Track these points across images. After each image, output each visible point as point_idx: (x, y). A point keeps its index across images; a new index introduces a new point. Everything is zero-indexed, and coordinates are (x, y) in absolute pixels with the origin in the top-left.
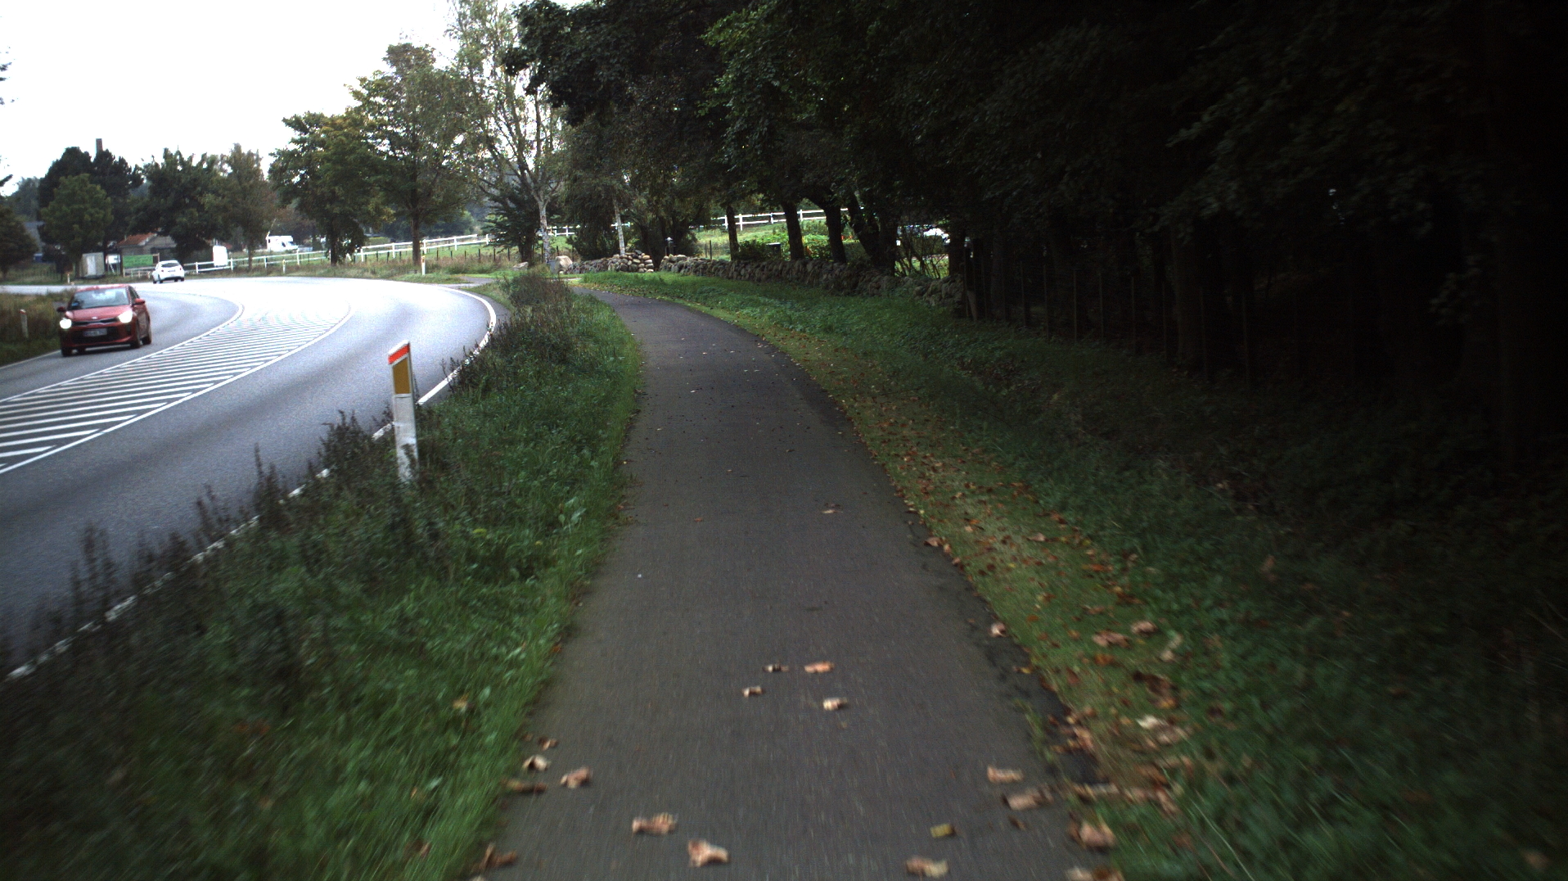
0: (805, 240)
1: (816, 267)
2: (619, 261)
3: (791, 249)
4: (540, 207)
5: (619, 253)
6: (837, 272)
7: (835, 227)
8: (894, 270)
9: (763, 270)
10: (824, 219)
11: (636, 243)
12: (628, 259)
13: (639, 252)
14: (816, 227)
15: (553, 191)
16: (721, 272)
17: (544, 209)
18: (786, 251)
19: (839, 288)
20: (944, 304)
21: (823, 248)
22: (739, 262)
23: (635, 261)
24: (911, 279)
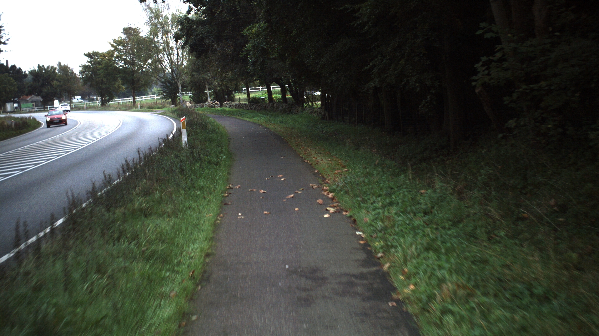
0: (273, 96)
1: (277, 105)
2: (208, 104)
3: (269, 100)
4: (179, 85)
5: (208, 101)
6: (284, 106)
7: (283, 92)
8: (303, 106)
9: (259, 106)
10: (280, 89)
11: (213, 98)
12: (211, 103)
13: (215, 101)
14: (277, 92)
15: (184, 79)
16: (244, 107)
17: (180, 86)
18: (267, 100)
19: (285, 111)
20: (318, 116)
21: (279, 99)
22: (251, 104)
23: (214, 104)
24: (308, 108)
